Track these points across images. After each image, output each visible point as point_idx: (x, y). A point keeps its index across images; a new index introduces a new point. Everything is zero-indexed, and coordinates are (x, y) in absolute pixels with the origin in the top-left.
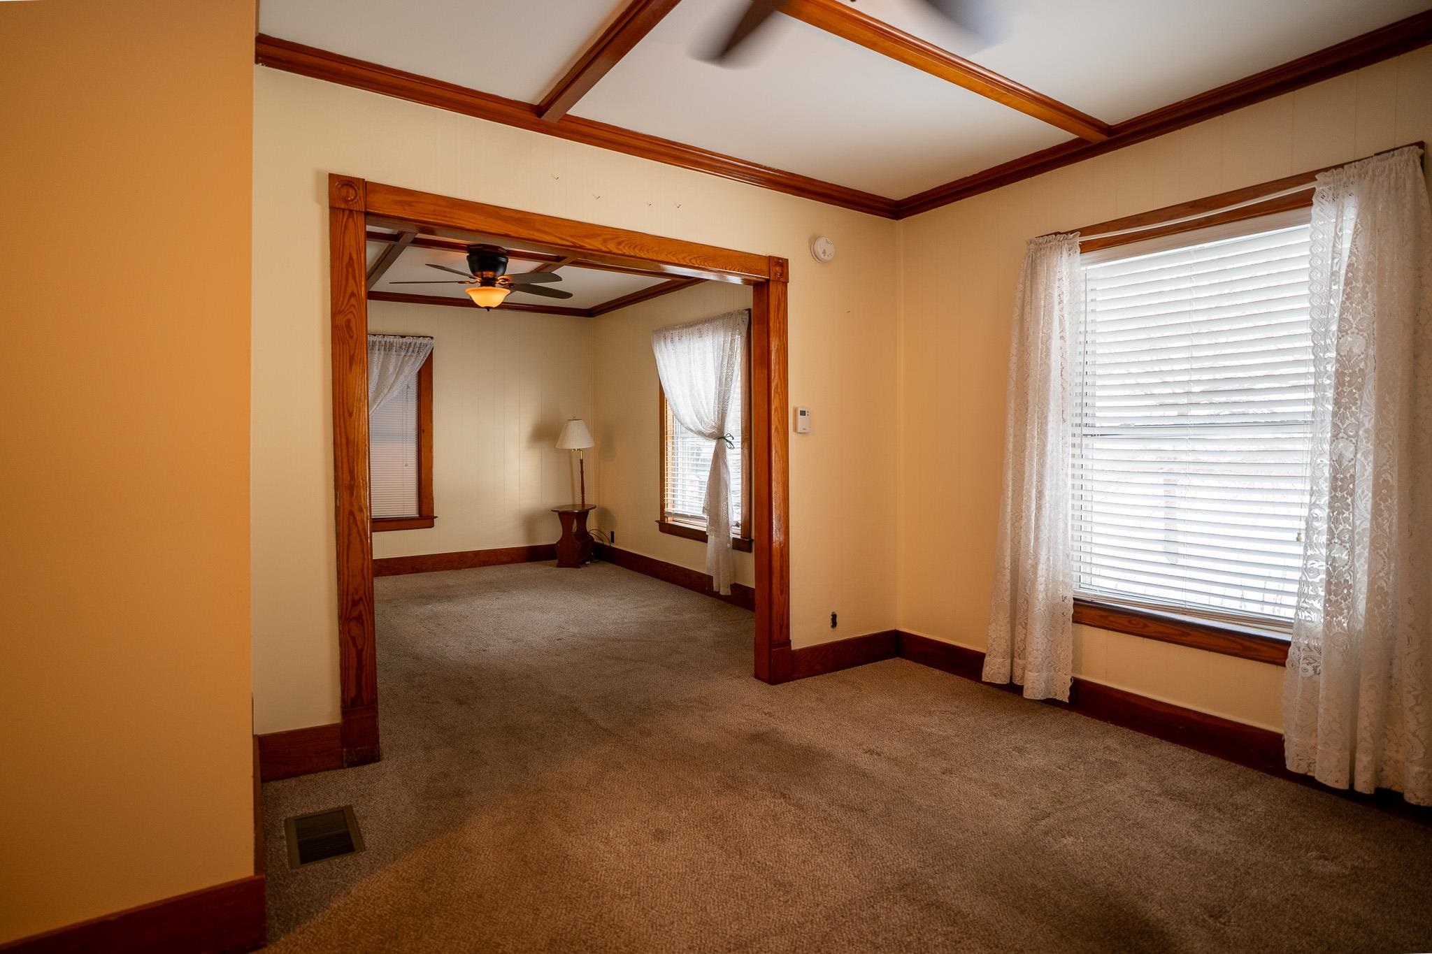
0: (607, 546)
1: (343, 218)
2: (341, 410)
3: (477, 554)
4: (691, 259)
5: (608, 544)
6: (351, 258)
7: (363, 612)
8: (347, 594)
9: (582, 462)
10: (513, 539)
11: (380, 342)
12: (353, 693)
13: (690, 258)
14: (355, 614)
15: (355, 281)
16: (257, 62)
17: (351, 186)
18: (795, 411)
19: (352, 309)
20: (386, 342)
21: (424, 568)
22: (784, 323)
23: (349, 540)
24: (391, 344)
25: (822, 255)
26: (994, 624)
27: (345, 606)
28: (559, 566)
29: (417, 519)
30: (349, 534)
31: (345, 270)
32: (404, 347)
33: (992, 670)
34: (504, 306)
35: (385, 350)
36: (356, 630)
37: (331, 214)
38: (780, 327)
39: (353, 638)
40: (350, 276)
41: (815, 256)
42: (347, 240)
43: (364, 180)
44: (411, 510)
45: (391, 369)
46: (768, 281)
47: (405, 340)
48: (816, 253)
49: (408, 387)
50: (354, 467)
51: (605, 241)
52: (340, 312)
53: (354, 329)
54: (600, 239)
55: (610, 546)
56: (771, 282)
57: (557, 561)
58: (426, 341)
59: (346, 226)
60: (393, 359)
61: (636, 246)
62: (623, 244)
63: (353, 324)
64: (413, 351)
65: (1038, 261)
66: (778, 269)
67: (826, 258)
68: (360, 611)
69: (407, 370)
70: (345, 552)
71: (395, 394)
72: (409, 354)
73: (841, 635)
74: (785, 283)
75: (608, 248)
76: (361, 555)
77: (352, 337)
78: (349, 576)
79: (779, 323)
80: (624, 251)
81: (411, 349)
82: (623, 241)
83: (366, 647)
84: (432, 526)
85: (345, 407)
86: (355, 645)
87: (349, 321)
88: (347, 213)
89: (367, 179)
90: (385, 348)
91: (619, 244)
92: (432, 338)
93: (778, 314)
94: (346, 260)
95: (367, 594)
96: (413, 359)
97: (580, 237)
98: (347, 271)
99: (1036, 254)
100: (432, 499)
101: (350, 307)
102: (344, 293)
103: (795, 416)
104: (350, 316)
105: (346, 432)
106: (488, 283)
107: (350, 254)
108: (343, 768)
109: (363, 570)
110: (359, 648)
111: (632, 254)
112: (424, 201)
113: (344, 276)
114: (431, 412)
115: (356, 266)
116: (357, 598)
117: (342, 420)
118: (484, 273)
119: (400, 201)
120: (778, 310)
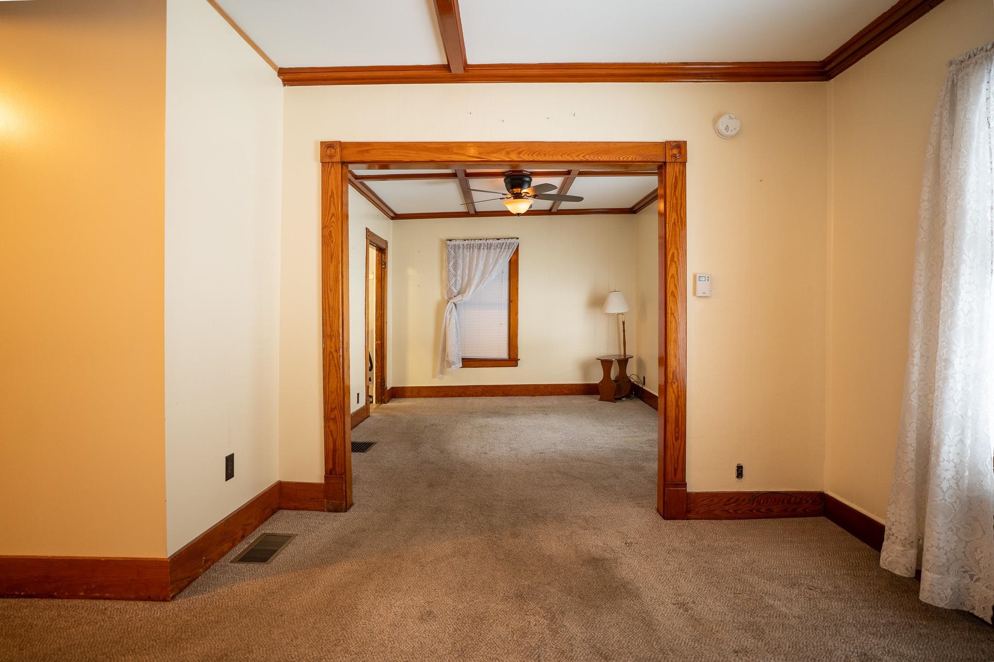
0: (641, 388)
1: (328, 168)
2: (326, 288)
3: (546, 386)
4: (585, 155)
5: (641, 386)
6: (332, 192)
7: (337, 416)
8: (328, 403)
9: (624, 323)
10: (573, 378)
11: (484, 244)
12: (331, 466)
13: (583, 155)
14: (332, 416)
15: (335, 206)
16: (284, 85)
17: (333, 148)
18: (695, 277)
19: (333, 224)
20: (488, 243)
21: (511, 393)
22: (681, 198)
23: (329, 369)
24: (491, 245)
25: (724, 131)
26: (893, 506)
27: (327, 411)
28: (601, 399)
29: (507, 360)
30: (330, 366)
31: (329, 200)
32: (499, 246)
33: (889, 556)
34: (530, 213)
35: (487, 249)
36: (333, 427)
37: (323, 166)
38: (677, 203)
39: (331, 431)
40: (332, 203)
41: (719, 133)
42: (330, 181)
43: (340, 141)
44: (504, 354)
45: (491, 261)
46: (665, 163)
47: (499, 241)
48: (719, 131)
49: (503, 272)
50: (333, 324)
51: (508, 153)
52: (326, 227)
53: (334, 236)
54: (504, 152)
55: (642, 388)
56: (667, 164)
57: (599, 397)
58: (513, 241)
59: (330, 173)
60: (492, 255)
61: (535, 152)
62: (523, 153)
63: (333, 234)
64: (505, 248)
65: (959, 83)
66: (675, 151)
67: (729, 133)
68: (336, 415)
69: (501, 261)
70: (327, 377)
71: (494, 277)
72: (502, 250)
73: (746, 486)
74: (684, 163)
75: (510, 158)
76: (336, 379)
77: (332, 242)
78: (329, 392)
79: (677, 199)
80: (524, 158)
81: (503, 247)
82: (523, 151)
83: (338, 439)
84: (516, 365)
85: (328, 286)
86: (332, 435)
87: (331, 231)
88: (330, 164)
89: (342, 141)
90: (487, 248)
91: (519, 153)
92: (517, 238)
93: (675, 191)
94: (330, 194)
95: (339, 404)
96: (505, 253)
97: (488, 153)
98: (330, 200)
99: (957, 76)
100: (517, 347)
101: (331, 223)
102: (329, 215)
103: (695, 281)
104: (332, 228)
105: (328, 303)
106: (518, 196)
107: (332, 189)
108: (324, 511)
109: (337, 389)
110: (335, 438)
111: (531, 159)
112: (376, 148)
113: (328, 204)
114: (517, 289)
115: (335, 198)
116: (333, 406)
117: (326, 294)
118: (514, 190)
119: (361, 151)
120: (675, 188)
